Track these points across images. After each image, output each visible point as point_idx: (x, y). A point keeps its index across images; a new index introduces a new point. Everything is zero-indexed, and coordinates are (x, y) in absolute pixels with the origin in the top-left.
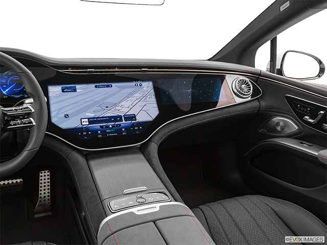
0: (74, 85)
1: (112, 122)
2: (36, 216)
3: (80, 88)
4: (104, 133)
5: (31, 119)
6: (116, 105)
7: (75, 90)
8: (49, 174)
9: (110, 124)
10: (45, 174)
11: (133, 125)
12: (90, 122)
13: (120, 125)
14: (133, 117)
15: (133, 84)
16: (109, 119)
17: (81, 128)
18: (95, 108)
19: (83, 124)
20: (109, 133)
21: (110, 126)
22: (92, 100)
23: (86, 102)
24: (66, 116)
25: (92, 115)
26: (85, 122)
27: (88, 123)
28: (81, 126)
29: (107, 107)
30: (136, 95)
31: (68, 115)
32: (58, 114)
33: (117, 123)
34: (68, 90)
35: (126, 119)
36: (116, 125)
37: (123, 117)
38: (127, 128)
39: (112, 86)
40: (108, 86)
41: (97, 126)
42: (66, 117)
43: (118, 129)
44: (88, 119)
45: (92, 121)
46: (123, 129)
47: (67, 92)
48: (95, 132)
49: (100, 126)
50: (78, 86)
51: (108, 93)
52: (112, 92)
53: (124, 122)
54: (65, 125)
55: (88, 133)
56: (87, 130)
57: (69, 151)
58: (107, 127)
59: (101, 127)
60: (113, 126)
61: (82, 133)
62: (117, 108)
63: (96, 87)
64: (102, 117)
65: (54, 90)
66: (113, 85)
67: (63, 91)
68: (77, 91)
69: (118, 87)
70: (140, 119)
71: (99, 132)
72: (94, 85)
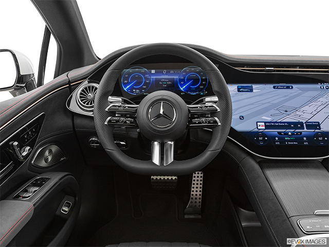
0: (250, 85)
1: (292, 128)
2: (186, 217)
3: (256, 89)
4: (282, 140)
5: (216, 118)
6: (296, 109)
7: (251, 90)
8: (202, 175)
9: (290, 132)
10: (198, 175)
11: (316, 135)
12: (267, 127)
13: (301, 133)
14: (317, 125)
15: (319, 86)
16: (289, 125)
17: (257, 133)
18: (273, 112)
19: (259, 128)
20: (288, 141)
21: (290, 133)
22: (269, 102)
23: (263, 104)
24: (242, 118)
25: (269, 119)
26: (262, 126)
27: (264, 128)
28: (256, 130)
29: (286, 111)
30: (321, 99)
31: (243, 117)
33: (297, 130)
34: (244, 90)
35: (308, 127)
36: (296, 132)
37: (304, 124)
38: (309, 138)
39: (292, 88)
40: (288, 88)
41: (274, 132)
42: (241, 119)
43: (298, 138)
44: (265, 123)
45: (269, 125)
46: (305, 139)
47: (243, 91)
48: (272, 138)
49: (278, 132)
50: (254, 86)
51: (287, 96)
52: (292, 95)
53: (305, 130)
54: (240, 127)
55: (264, 139)
56: (264, 135)
57: (243, 155)
58: (286, 134)
59: (279, 133)
60: (293, 134)
61: (258, 138)
62: (298, 113)
63: (274, 87)
64: (281, 122)
65: (232, 89)
66: (294, 86)
67: (239, 91)
68: (254, 91)
69: (300, 89)
70: (325, 128)
71: (277, 139)
72: (272, 86)
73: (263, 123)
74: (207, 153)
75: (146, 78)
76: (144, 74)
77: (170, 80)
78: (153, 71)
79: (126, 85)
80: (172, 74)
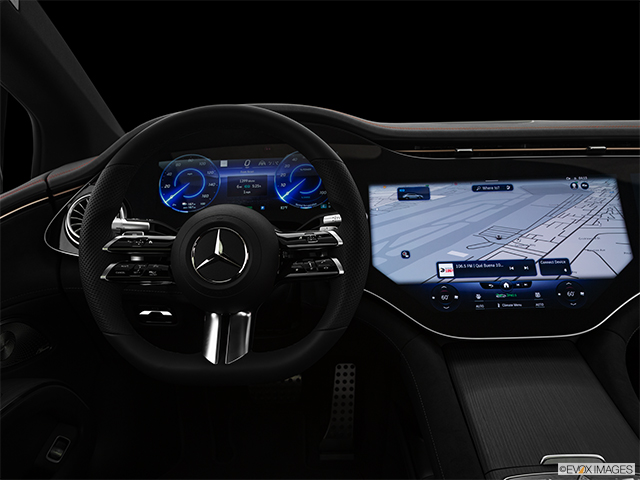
0: (424, 186)
1: (511, 274)
2: (323, 457)
3: (437, 193)
4: (489, 298)
5: (336, 260)
6: (520, 234)
7: (426, 196)
8: (354, 370)
9: (506, 281)
10: (346, 371)
11: (562, 286)
12: (458, 272)
13: (529, 283)
14: (563, 266)
15: (567, 183)
16: (504, 267)
17: (438, 285)
18: (471, 240)
19: (442, 275)
20: (502, 301)
21: (506, 285)
22: (463, 221)
23: (451, 224)
24: (406, 255)
25: (462, 256)
27: (452, 274)
28: (436, 279)
29: (499, 238)
30: (572, 211)
31: (408, 253)
32: (387, 249)
33: (521, 278)
34: (411, 196)
35: (546, 269)
36: (522, 283)
37: (537, 265)
38: (548, 292)
39: (512, 188)
40: (503, 188)
41: (475, 281)
42: (404, 257)
43: (524, 293)
44: (455, 263)
45: (461, 269)
46: (538, 295)
47: (408, 199)
48: (468, 295)
49: (482, 284)
50: (433, 188)
51: (501, 205)
52: (511, 204)
53: (539, 275)
54: (402, 274)
55: (451, 297)
56: (450, 288)
57: (408, 335)
58: (498, 286)
59: (484, 285)
60: (512, 285)
61: (438, 297)
62: (523, 241)
63: (474, 189)
64: (487, 262)
65: (382, 197)
66: (516, 185)
67: (400, 198)
68: (432, 197)
69: (528, 190)
70: (580, 270)
71: (478, 297)
72: (469, 186)
73: (451, 265)
74: (318, 335)
75: (209, 179)
76: (205, 169)
77: (258, 180)
78: (224, 164)
79: (167, 193)
80: (263, 169)
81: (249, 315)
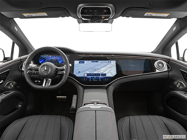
2: (70, 112)
3: (85, 62)
4: (92, 79)
5: (64, 71)
6: (99, 69)
7: (84, 63)
9: (95, 77)
10: (75, 96)
11: (104, 78)
12: (87, 75)
13: (99, 77)
14: (105, 75)
15: (107, 61)
16: (95, 75)
17: (84, 77)
18: (90, 70)
20: (94, 80)
22: (89, 67)
23: (87, 67)
24: (79, 72)
25: (89, 73)
26: (86, 75)
29: (95, 70)
30: (108, 66)
32: (76, 71)
34: (81, 63)
35: (102, 75)
36: (98, 77)
38: (102, 79)
40: (97, 62)
41: (90, 77)
43: (98, 79)
44: (87, 74)
45: (88, 75)
46: (100, 79)
48: (89, 79)
50: (85, 61)
51: (96, 65)
52: (98, 64)
53: (101, 76)
54: (78, 75)
55: (86, 79)
56: (86, 78)
57: (78, 85)
58: (94, 78)
59: (91, 77)
60: (96, 77)
61: (84, 79)
63: (92, 62)
64: (93, 74)
65: (76, 62)
66: (99, 61)
67: (79, 63)
69: (101, 62)
70: (107, 75)
72: (91, 61)
74: (60, 82)
75: (48, 59)
76: (47, 57)
77: (56, 59)
78: (50, 56)
79: (40, 61)
80: (57, 57)
81: (51, 80)
